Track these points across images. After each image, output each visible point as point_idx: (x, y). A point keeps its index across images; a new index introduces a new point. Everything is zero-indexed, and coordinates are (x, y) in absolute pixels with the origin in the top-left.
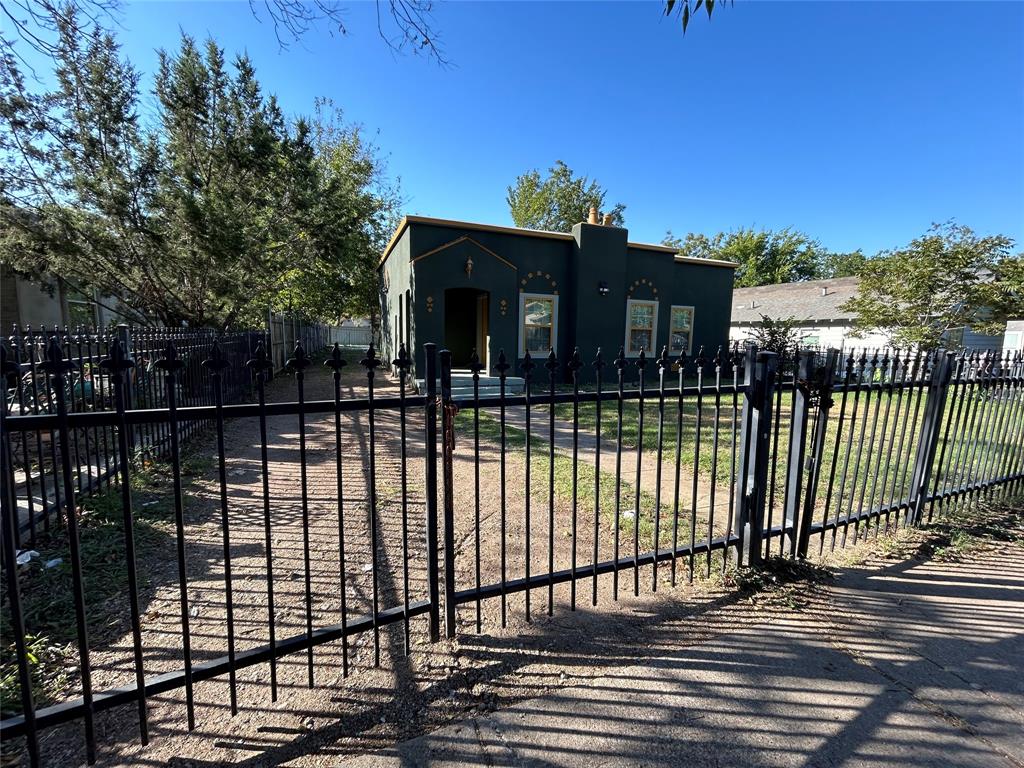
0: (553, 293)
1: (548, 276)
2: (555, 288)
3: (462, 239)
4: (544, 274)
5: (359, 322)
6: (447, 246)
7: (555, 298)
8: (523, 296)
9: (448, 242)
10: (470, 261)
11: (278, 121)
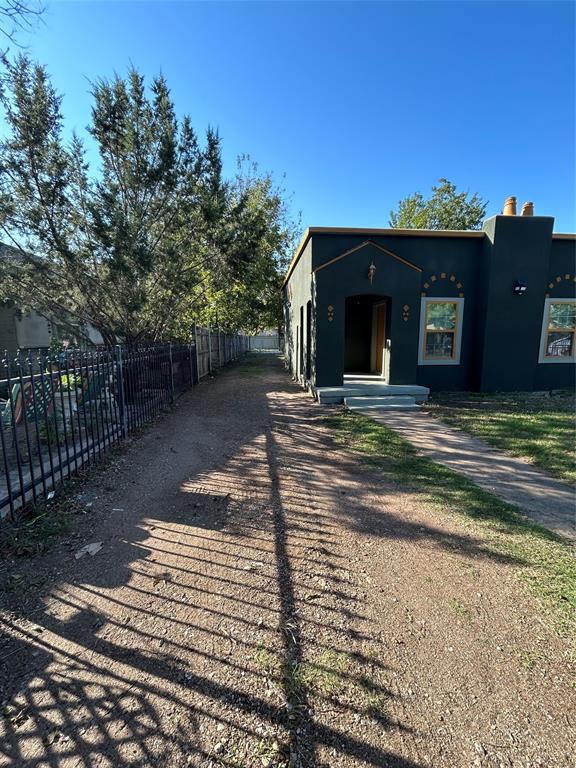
0: (458, 296)
1: (453, 278)
2: (460, 291)
3: (365, 244)
4: (448, 277)
5: (270, 332)
6: (349, 252)
7: (460, 301)
8: (424, 300)
9: (349, 249)
10: (372, 267)
11: (191, 142)
